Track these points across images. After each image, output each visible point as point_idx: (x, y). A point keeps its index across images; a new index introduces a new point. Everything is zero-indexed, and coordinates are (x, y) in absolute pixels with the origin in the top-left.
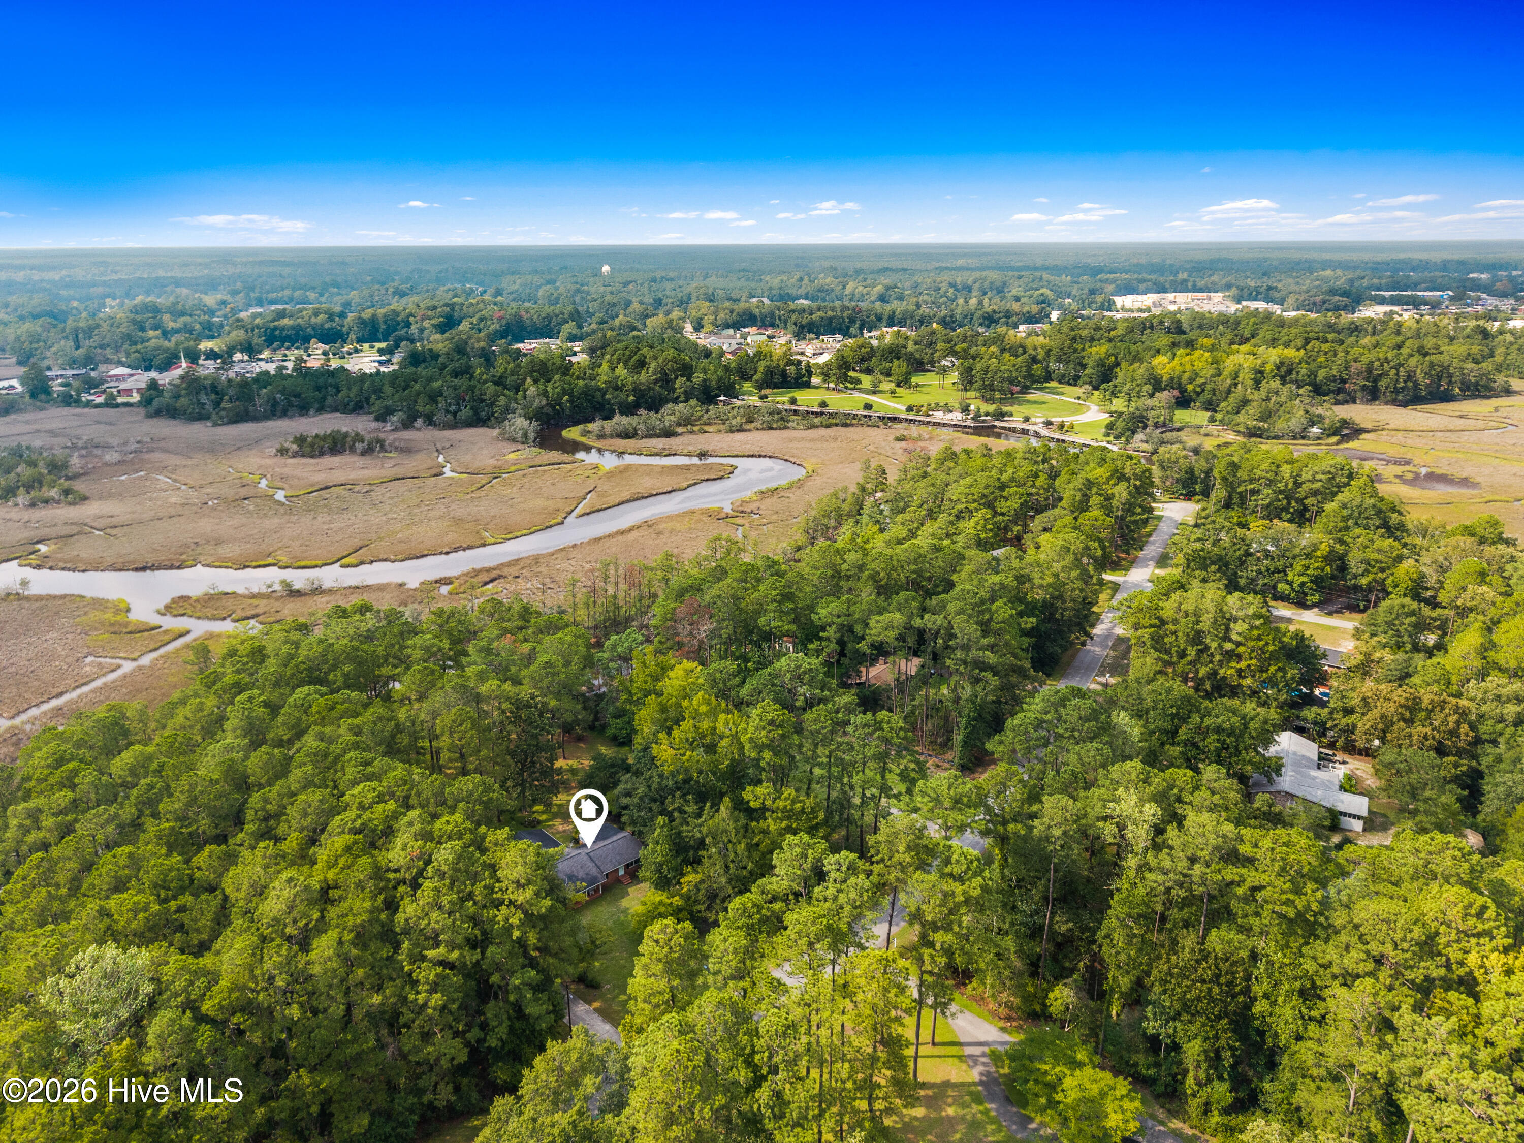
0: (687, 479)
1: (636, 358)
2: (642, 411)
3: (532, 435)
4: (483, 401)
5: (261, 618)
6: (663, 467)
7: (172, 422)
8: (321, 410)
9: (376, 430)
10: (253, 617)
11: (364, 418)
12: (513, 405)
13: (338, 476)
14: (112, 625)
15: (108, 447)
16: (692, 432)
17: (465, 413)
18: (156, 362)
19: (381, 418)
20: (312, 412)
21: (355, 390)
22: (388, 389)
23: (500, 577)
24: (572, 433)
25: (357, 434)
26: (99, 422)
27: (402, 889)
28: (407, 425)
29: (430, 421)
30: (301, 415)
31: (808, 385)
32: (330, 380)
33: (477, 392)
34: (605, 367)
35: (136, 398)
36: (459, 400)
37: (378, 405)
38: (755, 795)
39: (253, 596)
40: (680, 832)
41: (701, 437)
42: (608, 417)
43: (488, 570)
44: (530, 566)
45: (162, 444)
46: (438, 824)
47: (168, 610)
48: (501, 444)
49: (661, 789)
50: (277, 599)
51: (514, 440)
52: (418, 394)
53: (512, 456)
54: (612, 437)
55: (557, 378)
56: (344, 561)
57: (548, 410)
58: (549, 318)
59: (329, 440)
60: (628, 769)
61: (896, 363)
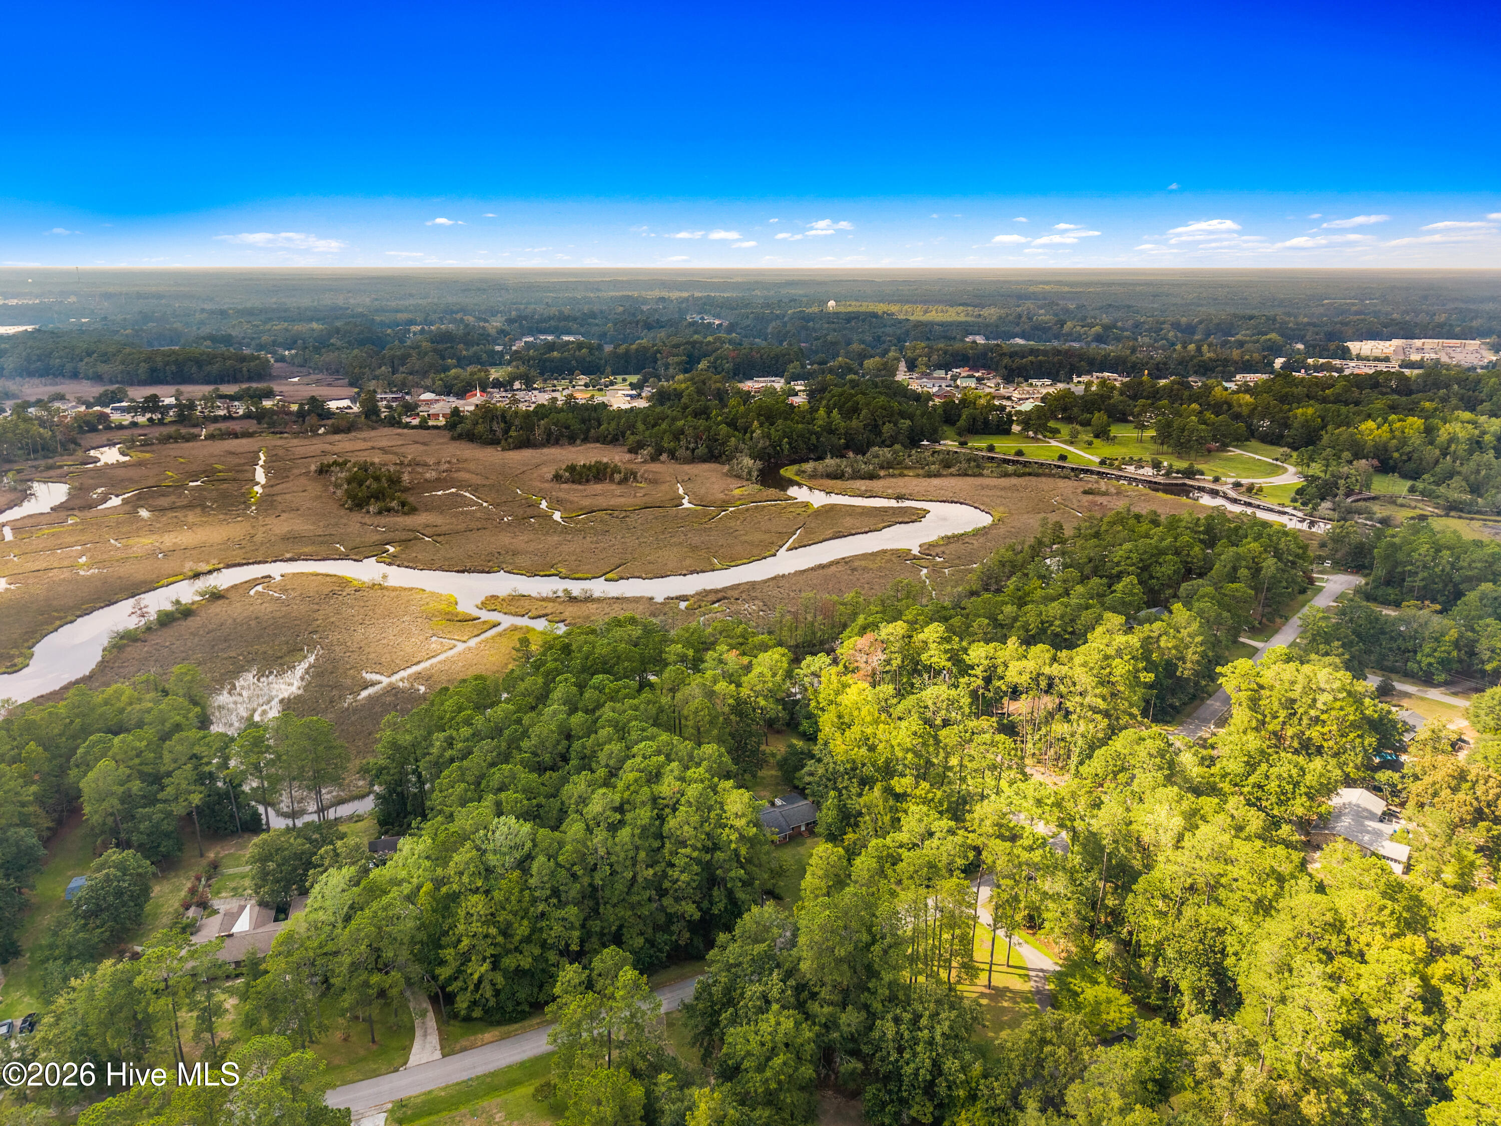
0: (883, 521)
1: (850, 404)
2: (851, 454)
3: (755, 474)
4: (716, 440)
5: (550, 617)
6: (864, 508)
7: (471, 445)
8: (586, 440)
9: (630, 461)
10: (544, 616)
11: (619, 449)
12: (742, 446)
13: (602, 502)
14: (447, 614)
15: (426, 465)
16: (893, 476)
17: (702, 450)
18: (455, 389)
19: (633, 450)
20: (578, 442)
21: (613, 425)
22: (640, 426)
23: (725, 598)
24: (788, 472)
25: (616, 466)
26: (417, 443)
27: (667, 810)
28: (654, 458)
29: (672, 455)
30: (570, 444)
31: (1007, 432)
32: (593, 415)
33: (712, 433)
34: (822, 412)
35: (442, 422)
36: (697, 438)
37: (632, 439)
38: (901, 784)
39: (544, 599)
40: (845, 805)
41: (900, 481)
42: (820, 458)
43: (716, 591)
44: (748, 590)
45: (465, 465)
46: (689, 773)
47: (483, 606)
48: (729, 480)
49: (835, 772)
50: (561, 603)
51: (738, 477)
52: (665, 432)
53: (737, 492)
54: (822, 477)
55: (780, 421)
56: (608, 576)
57: (770, 450)
58: (777, 358)
59: (594, 470)
60: (812, 757)
61: (1097, 415)
